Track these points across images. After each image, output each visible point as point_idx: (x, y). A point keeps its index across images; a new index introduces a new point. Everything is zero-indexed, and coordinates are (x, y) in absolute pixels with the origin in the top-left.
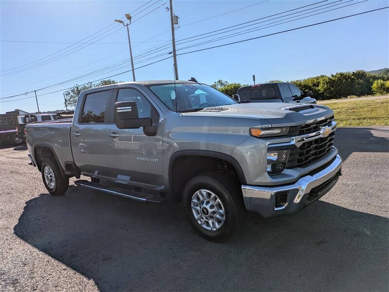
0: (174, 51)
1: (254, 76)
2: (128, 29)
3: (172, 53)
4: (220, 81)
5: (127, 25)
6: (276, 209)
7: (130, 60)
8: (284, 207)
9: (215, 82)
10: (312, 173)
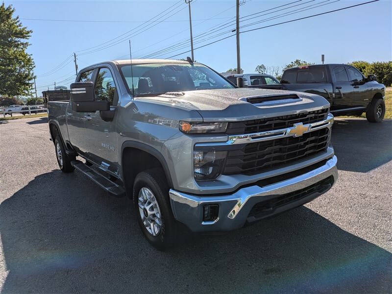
0: (238, 28)
1: (323, 56)
2: (190, 6)
3: (235, 30)
4: (297, 61)
5: (189, 2)
6: (203, 223)
7: (190, 40)
8: (213, 223)
9: (292, 63)
10: (262, 183)
